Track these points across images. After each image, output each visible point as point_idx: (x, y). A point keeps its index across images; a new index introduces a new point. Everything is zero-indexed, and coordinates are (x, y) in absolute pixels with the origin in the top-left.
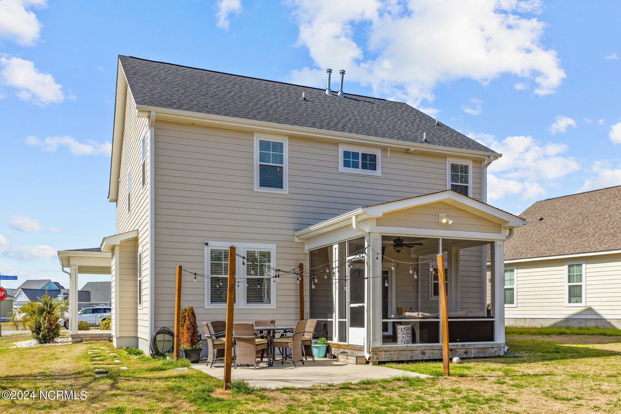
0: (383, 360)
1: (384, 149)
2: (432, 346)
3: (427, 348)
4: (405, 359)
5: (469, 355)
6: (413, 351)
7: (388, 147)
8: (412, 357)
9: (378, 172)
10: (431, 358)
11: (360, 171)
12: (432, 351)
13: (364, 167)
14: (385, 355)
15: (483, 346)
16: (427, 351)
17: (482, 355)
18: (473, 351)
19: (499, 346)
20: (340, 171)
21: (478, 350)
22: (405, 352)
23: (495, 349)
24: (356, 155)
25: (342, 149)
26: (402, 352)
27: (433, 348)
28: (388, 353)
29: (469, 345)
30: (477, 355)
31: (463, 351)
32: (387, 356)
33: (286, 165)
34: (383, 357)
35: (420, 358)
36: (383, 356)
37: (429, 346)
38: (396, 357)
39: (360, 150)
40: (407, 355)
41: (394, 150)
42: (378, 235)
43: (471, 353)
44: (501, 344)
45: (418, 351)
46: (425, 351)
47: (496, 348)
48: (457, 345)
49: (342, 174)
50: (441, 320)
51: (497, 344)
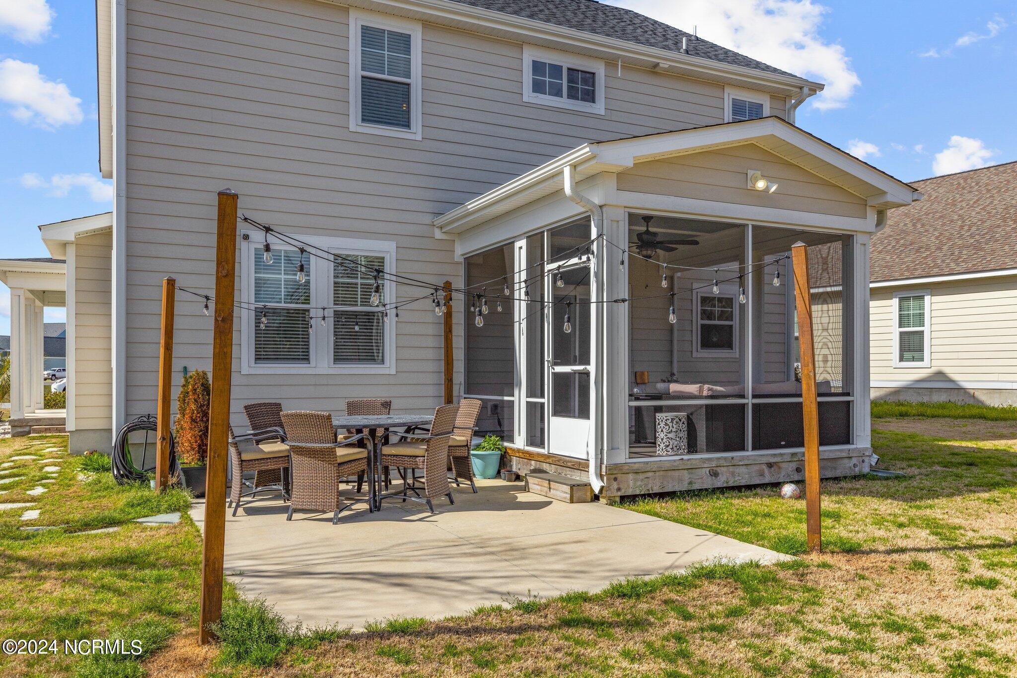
0: (630, 492)
1: (611, 62)
2: (732, 458)
3: (722, 462)
4: (677, 488)
6: (694, 471)
7: (619, 56)
8: (690, 483)
9: (599, 107)
10: (731, 484)
11: (564, 102)
12: (731, 469)
13: (572, 95)
14: (635, 480)
15: (832, 456)
16: (722, 469)
17: (827, 474)
19: (862, 455)
20: (525, 99)
21: (822, 464)
22: (676, 474)
23: (854, 461)
24: (556, 70)
25: (529, 56)
26: (670, 473)
27: (735, 462)
28: (641, 476)
31: (794, 465)
32: (639, 483)
33: (416, 80)
34: (632, 486)
35: (708, 486)
36: (631, 483)
37: (725, 458)
38: (658, 484)
39: (566, 62)
40: (680, 480)
41: (631, 66)
42: (622, 211)
44: (865, 450)
45: (704, 470)
46: (718, 469)
47: (856, 458)
48: (781, 455)
49: (529, 105)
50: (749, 401)
51: (859, 450)
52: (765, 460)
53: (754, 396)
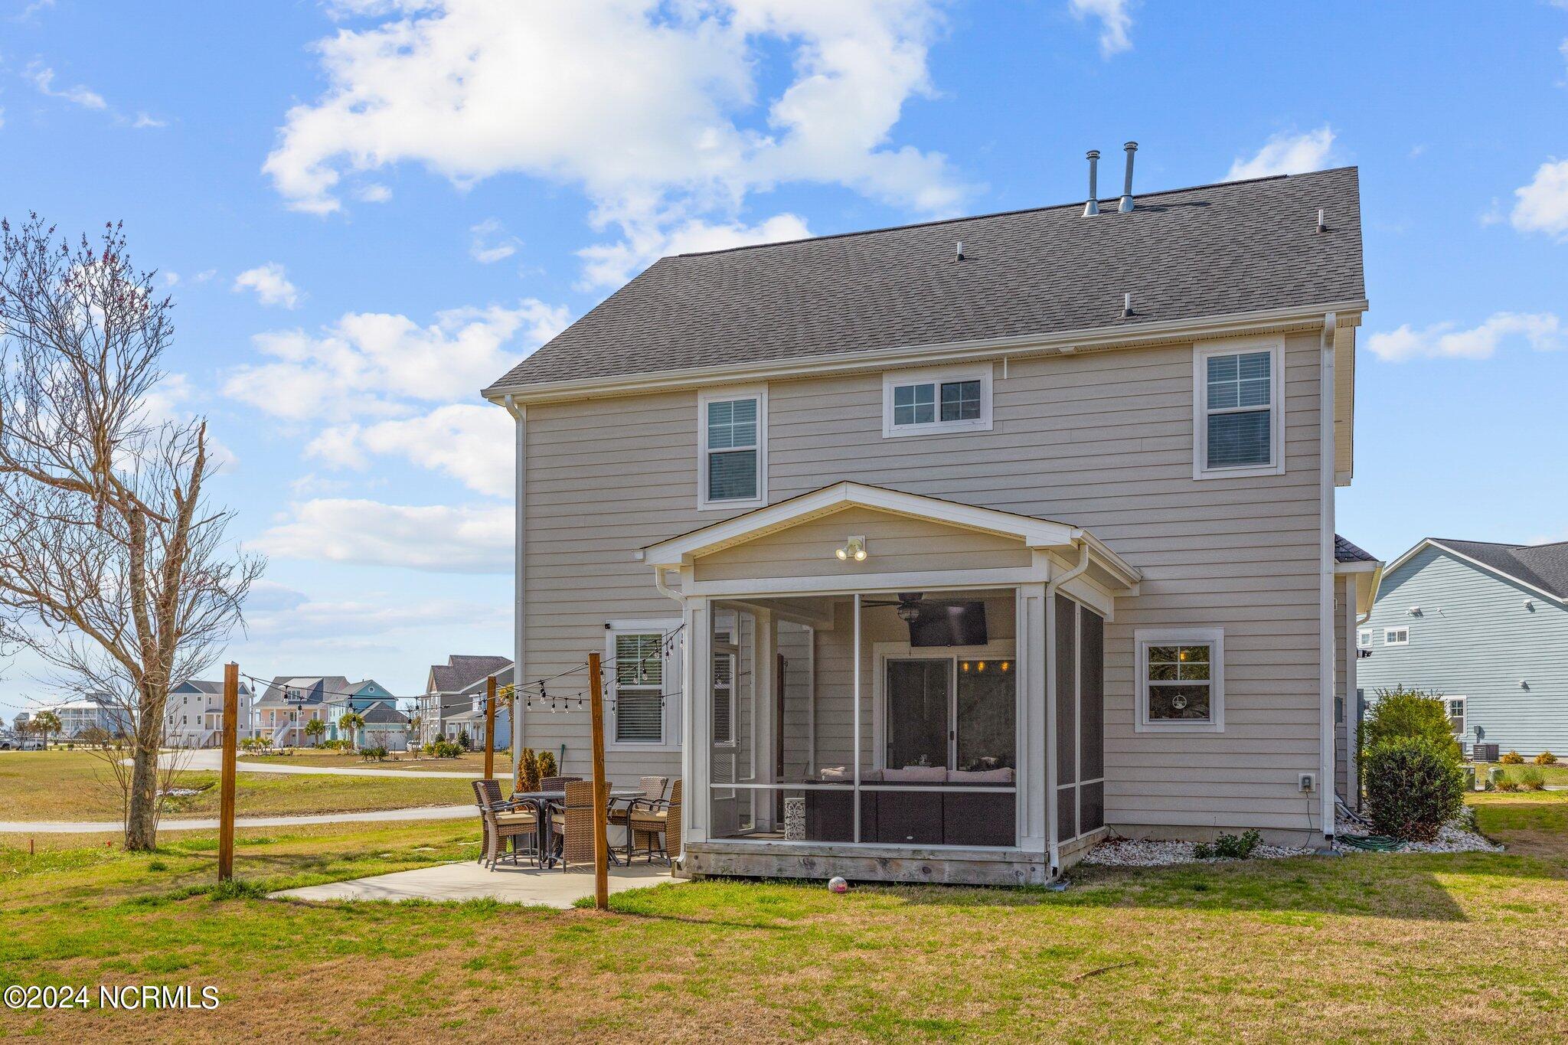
0: (711, 871)
2: (831, 849)
3: (816, 852)
4: (763, 874)
5: (936, 877)
6: (784, 858)
7: (1004, 355)
8: (780, 870)
9: (985, 422)
11: (936, 427)
12: (831, 860)
13: (947, 414)
14: (718, 861)
15: (976, 858)
16: (820, 859)
17: (972, 879)
18: (947, 867)
19: (1028, 860)
20: (885, 434)
21: (962, 866)
22: (763, 859)
23: (1017, 867)
24: (925, 391)
25: (890, 384)
26: (756, 858)
27: (835, 853)
28: (724, 857)
29: (932, 852)
30: (958, 879)
31: (921, 863)
32: (721, 864)
33: (761, 444)
34: (713, 864)
35: (801, 873)
36: (713, 863)
37: (821, 848)
38: (743, 867)
39: (935, 379)
40: (768, 866)
42: (703, 599)
43: (942, 872)
44: (1035, 855)
45: (796, 858)
46: (815, 859)
47: (1020, 865)
48: (899, 850)
49: (891, 441)
50: (857, 788)
51: (1023, 855)
52: (874, 854)
53: (863, 783)
